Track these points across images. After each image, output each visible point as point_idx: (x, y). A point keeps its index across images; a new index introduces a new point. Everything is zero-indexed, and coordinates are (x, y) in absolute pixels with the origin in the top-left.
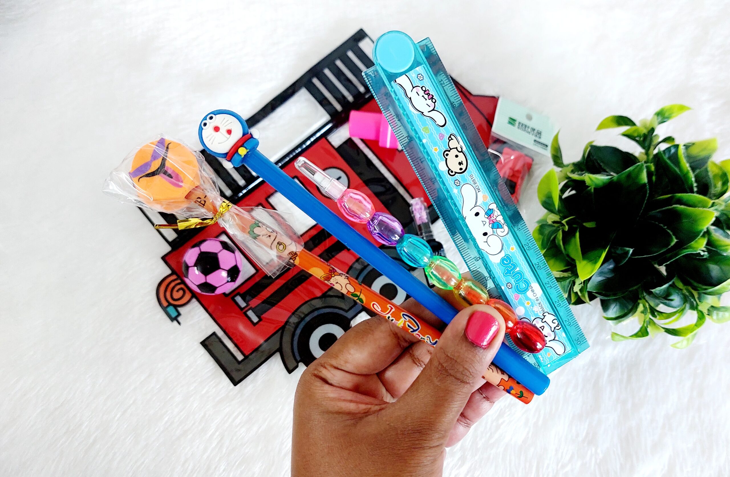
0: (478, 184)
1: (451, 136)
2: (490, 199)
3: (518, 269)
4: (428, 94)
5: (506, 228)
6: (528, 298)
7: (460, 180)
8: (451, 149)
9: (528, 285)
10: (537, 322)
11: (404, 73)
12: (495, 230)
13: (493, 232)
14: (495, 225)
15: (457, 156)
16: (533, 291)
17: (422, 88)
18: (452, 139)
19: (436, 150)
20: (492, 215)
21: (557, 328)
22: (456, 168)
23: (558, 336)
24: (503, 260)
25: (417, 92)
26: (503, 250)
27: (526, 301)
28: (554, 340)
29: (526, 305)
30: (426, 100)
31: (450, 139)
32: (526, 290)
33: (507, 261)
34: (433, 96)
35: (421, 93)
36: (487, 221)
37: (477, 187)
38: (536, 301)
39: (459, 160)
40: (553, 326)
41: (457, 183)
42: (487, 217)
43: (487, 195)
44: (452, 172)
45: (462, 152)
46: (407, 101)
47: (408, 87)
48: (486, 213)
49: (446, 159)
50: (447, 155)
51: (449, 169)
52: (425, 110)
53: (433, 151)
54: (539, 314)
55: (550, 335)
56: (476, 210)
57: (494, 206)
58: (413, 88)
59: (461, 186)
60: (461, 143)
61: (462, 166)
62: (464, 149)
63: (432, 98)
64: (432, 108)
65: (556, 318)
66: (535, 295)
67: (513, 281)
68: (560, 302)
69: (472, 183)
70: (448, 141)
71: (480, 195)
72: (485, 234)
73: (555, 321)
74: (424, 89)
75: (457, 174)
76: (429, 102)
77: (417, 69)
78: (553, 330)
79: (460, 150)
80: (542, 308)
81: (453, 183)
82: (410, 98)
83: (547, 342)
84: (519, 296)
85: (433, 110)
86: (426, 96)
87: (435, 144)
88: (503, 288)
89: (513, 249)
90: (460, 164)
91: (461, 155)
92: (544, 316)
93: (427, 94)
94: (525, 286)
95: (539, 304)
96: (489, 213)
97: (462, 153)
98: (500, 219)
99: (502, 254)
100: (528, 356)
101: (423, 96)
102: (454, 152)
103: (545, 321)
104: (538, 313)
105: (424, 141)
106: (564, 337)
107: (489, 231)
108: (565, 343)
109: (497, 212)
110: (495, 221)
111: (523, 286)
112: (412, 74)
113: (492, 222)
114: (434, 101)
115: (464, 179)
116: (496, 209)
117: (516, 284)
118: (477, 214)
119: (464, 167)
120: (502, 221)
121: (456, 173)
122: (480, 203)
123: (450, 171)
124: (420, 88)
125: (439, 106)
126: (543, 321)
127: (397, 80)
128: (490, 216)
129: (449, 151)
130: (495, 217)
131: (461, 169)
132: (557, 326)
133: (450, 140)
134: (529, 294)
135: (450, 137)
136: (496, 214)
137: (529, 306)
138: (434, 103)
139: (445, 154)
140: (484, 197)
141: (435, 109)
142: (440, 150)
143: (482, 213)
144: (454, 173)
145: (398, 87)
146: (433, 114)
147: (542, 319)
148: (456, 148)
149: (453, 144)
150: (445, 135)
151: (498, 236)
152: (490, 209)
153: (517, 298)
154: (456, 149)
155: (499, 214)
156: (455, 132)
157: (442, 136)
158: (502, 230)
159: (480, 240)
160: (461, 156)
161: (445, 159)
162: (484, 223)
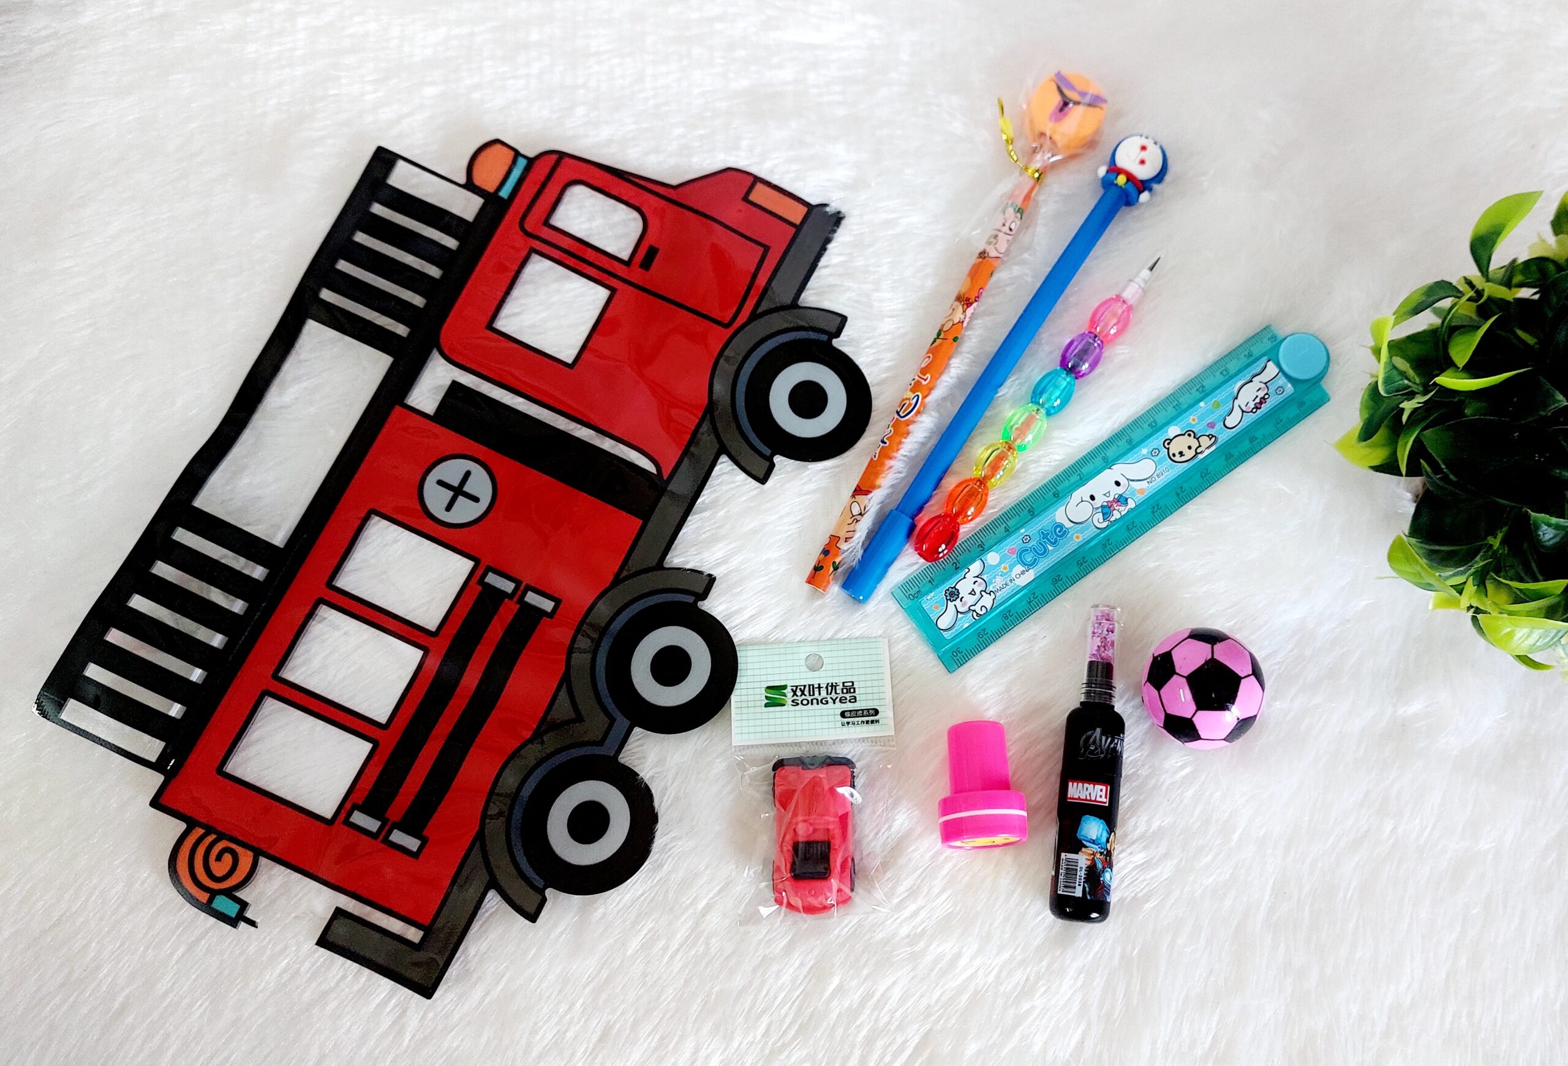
0: (1158, 480)
1: (1213, 439)
2: (1140, 498)
3: (1050, 548)
4: (1261, 403)
5: (1105, 524)
6: (1012, 567)
7: (1159, 456)
8: (1198, 439)
9: (1031, 565)
10: (980, 585)
11: (1281, 370)
12: (1100, 510)
13: (1098, 508)
14: (1106, 510)
15: (1190, 448)
16: (1023, 573)
17: (1267, 394)
18: (1210, 439)
19: (1194, 420)
20: (1119, 503)
21: (975, 614)
22: (1174, 448)
23: (962, 618)
24: (1061, 526)
25: (1260, 389)
26: (1073, 524)
27: (1007, 566)
28: (958, 612)
29: (1003, 565)
30: (1254, 400)
31: (1210, 436)
32: (1024, 564)
33: (1060, 531)
34: (1260, 408)
35: (1261, 394)
36: (1111, 499)
37: (1153, 479)
38: (1009, 579)
39: (1186, 451)
40: (977, 608)
41: (1154, 453)
42: (1116, 497)
43: (1146, 494)
44: (1169, 444)
45: (1197, 453)
46: (1248, 378)
47: (1265, 377)
48: (1121, 496)
49: (1184, 435)
50: (1189, 435)
51: (1171, 440)
52: (1241, 401)
53: (1192, 417)
54: (992, 586)
55: (963, 605)
56: (1122, 481)
57: (1131, 504)
58: (1266, 383)
59: (1152, 458)
60: (1207, 452)
61: (1178, 455)
62: (1201, 456)
63: (1257, 408)
64: (1244, 409)
65: (989, 610)
66: (1018, 576)
67: (1033, 543)
68: (1010, 618)
69: (1158, 472)
70: (1207, 434)
71: (1144, 484)
72: (1092, 498)
73: (984, 610)
74: (1267, 396)
75: (1166, 450)
76: (1252, 405)
77: (1289, 385)
78: (971, 608)
79: (1199, 451)
80: (1001, 589)
81: (1155, 447)
82: (1251, 381)
83: (954, 603)
84: (1013, 553)
85: (1243, 411)
86: (1258, 400)
87: (1201, 419)
88: (1023, 531)
89: (1078, 537)
90: (1181, 454)
91: (1192, 453)
92: (990, 594)
93: (1261, 401)
94: (1028, 560)
95: (1006, 584)
96: (1121, 500)
97: (1194, 453)
98: (1116, 515)
99: (1068, 525)
100: (930, 581)
101: (1257, 397)
102: (1194, 444)
103: (982, 596)
104: (992, 583)
105: (1202, 404)
106: (962, 626)
107: (1098, 502)
108: (955, 629)
109: (1124, 510)
110: (1112, 509)
111: (1029, 558)
112: (1282, 381)
113: (1110, 505)
114: (1254, 410)
115: (1161, 461)
116: (1128, 508)
117: (1030, 548)
118: (1118, 484)
119: (1177, 458)
120: (1113, 519)
121: (1168, 449)
122: (1133, 486)
123: (1168, 441)
124: (1266, 392)
125: (1250, 418)
126: (983, 593)
127: (1270, 363)
128: (1118, 501)
129: (1194, 437)
130: (1117, 508)
131: (1174, 455)
132: (977, 614)
133: (1208, 436)
134: (1019, 568)
135: (1213, 436)
136: (1121, 508)
137: (1002, 569)
138: (1252, 411)
139: (1189, 433)
140: (1141, 491)
141: (1244, 414)
142: (1194, 426)
143: (1120, 490)
144: (1167, 446)
145: (1263, 365)
146: (1237, 413)
147: (985, 591)
148: (1200, 446)
149: (1206, 443)
150: (1215, 430)
151: (1092, 516)
152: (1126, 500)
153: (1012, 551)
154: (1198, 445)
155: (1123, 513)
156: (1220, 442)
157: (1212, 425)
158: (1101, 520)
159: (1084, 492)
160: (1190, 454)
161: (1183, 433)
162: (1108, 495)
